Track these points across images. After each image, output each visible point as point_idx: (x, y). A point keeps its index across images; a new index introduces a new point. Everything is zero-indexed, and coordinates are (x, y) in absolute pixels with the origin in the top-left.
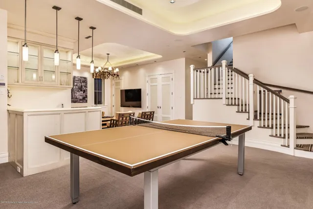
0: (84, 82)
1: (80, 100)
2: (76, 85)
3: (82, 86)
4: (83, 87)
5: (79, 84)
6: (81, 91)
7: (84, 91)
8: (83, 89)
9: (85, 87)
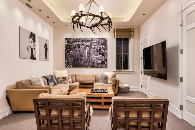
0: (102, 44)
1: (98, 64)
2: (94, 48)
3: (100, 49)
4: (102, 50)
5: (98, 47)
6: (100, 54)
7: (103, 55)
8: (101, 52)
9: (104, 49)
